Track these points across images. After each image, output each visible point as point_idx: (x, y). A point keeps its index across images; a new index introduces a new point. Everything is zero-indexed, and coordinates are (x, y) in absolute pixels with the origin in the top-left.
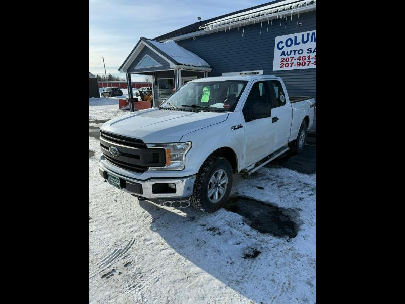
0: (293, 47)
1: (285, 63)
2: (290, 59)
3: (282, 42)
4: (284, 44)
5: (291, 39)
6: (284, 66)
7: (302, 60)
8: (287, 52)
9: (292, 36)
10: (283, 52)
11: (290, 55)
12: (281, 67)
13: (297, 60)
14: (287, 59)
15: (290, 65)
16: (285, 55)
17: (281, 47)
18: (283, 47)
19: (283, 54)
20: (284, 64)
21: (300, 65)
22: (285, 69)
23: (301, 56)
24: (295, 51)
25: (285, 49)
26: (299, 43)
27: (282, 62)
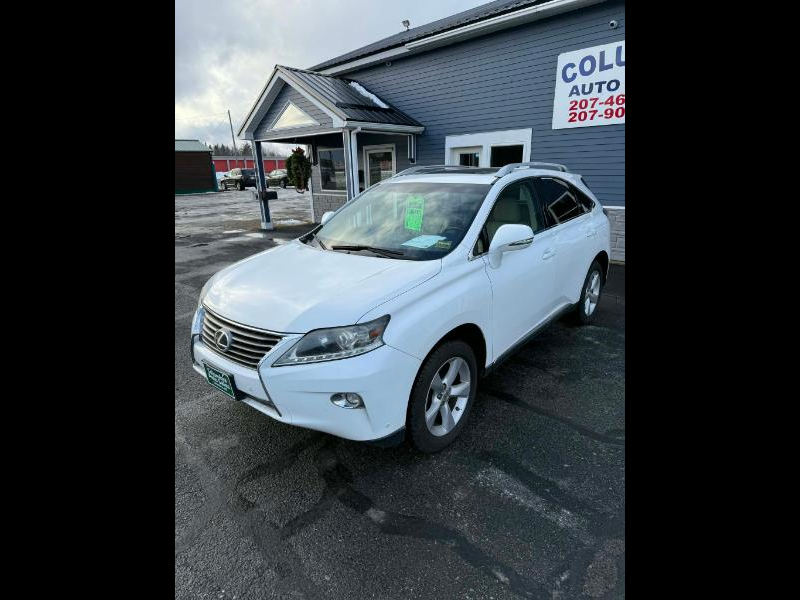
0: (597, 76)
1: (578, 111)
2: (590, 103)
3: (572, 65)
4: (576, 70)
5: (591, 58)
6: (577, 118)
7: (618, 103)
8: (584, 86)
9: (594, 51)
10: (575, 87)
11: (590, 92)
12: (571, 120)
13: (606, 103)
14: (583, 104)
15: (589, 115)
16: (578, 93)
17: (569, 75)
18: (575, 75)
19: (575, 91)
20: (575, 114)
21: (612, 114)
22: (578, 124)
23: (615, 94)
24: (600, 84)
25: (580, 81)
26: (611, 66)
27: (572, 109)
